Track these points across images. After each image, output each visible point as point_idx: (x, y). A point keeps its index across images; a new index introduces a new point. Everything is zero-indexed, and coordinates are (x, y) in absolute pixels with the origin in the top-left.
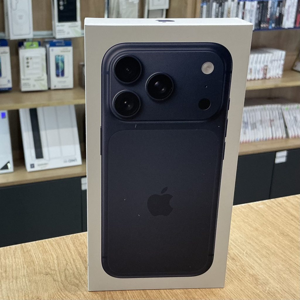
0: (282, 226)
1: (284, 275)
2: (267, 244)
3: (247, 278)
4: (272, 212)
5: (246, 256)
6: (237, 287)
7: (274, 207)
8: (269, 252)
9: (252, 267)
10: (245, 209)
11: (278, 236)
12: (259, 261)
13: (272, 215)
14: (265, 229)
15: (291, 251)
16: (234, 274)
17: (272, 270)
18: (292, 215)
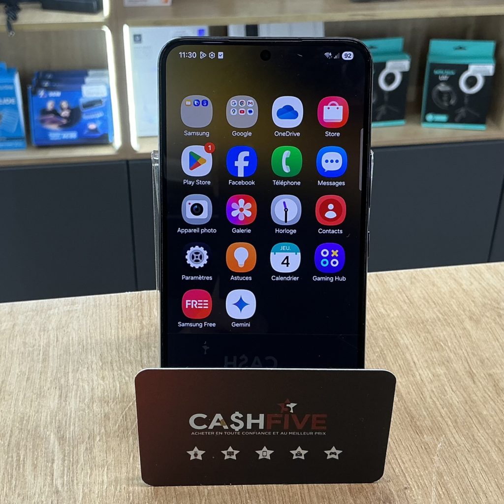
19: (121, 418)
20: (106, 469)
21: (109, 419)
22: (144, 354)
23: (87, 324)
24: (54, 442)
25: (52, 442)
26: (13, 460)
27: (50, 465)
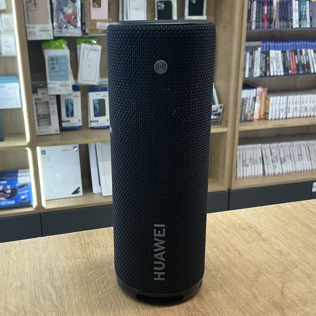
0: (304, 220)
1: (302, 251)
2: (291, 231)
3: (274, 252)
4: (296, 210)
5: (274, 239)
6: (266, 257)
7: (299, 207)
8: (292, 236)
9: (278, 245)
10: (276, 208)
11: (300, 226)
12: (284, 242)
13: (296, 212)
14: (290, 222)
15: (309, 235)
16: (265, 249)
17: (293, 247)
18: (312, 212)
19: (79, 277)
20: (76, 296)
21: (74, 279)
22: (85, 254)
23: (56, 245)
24: (51, 289)
25: (50, 289)
26: (33, 297)
27: (50, 297)
